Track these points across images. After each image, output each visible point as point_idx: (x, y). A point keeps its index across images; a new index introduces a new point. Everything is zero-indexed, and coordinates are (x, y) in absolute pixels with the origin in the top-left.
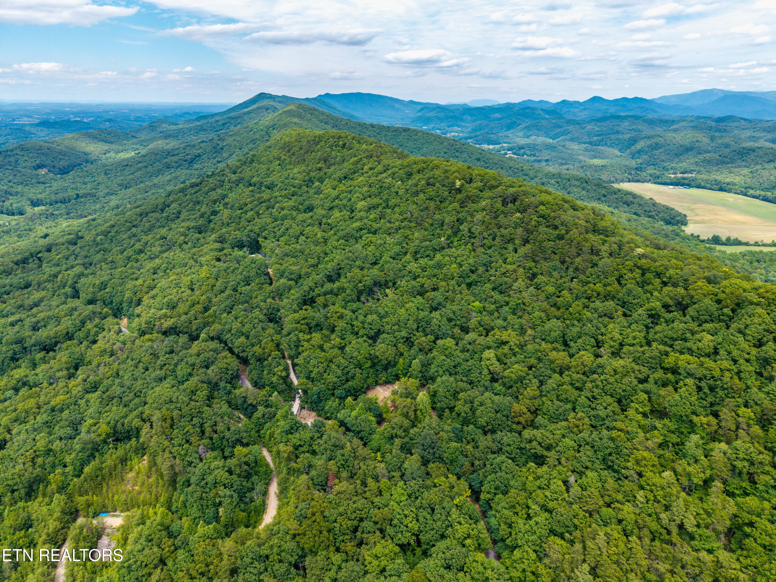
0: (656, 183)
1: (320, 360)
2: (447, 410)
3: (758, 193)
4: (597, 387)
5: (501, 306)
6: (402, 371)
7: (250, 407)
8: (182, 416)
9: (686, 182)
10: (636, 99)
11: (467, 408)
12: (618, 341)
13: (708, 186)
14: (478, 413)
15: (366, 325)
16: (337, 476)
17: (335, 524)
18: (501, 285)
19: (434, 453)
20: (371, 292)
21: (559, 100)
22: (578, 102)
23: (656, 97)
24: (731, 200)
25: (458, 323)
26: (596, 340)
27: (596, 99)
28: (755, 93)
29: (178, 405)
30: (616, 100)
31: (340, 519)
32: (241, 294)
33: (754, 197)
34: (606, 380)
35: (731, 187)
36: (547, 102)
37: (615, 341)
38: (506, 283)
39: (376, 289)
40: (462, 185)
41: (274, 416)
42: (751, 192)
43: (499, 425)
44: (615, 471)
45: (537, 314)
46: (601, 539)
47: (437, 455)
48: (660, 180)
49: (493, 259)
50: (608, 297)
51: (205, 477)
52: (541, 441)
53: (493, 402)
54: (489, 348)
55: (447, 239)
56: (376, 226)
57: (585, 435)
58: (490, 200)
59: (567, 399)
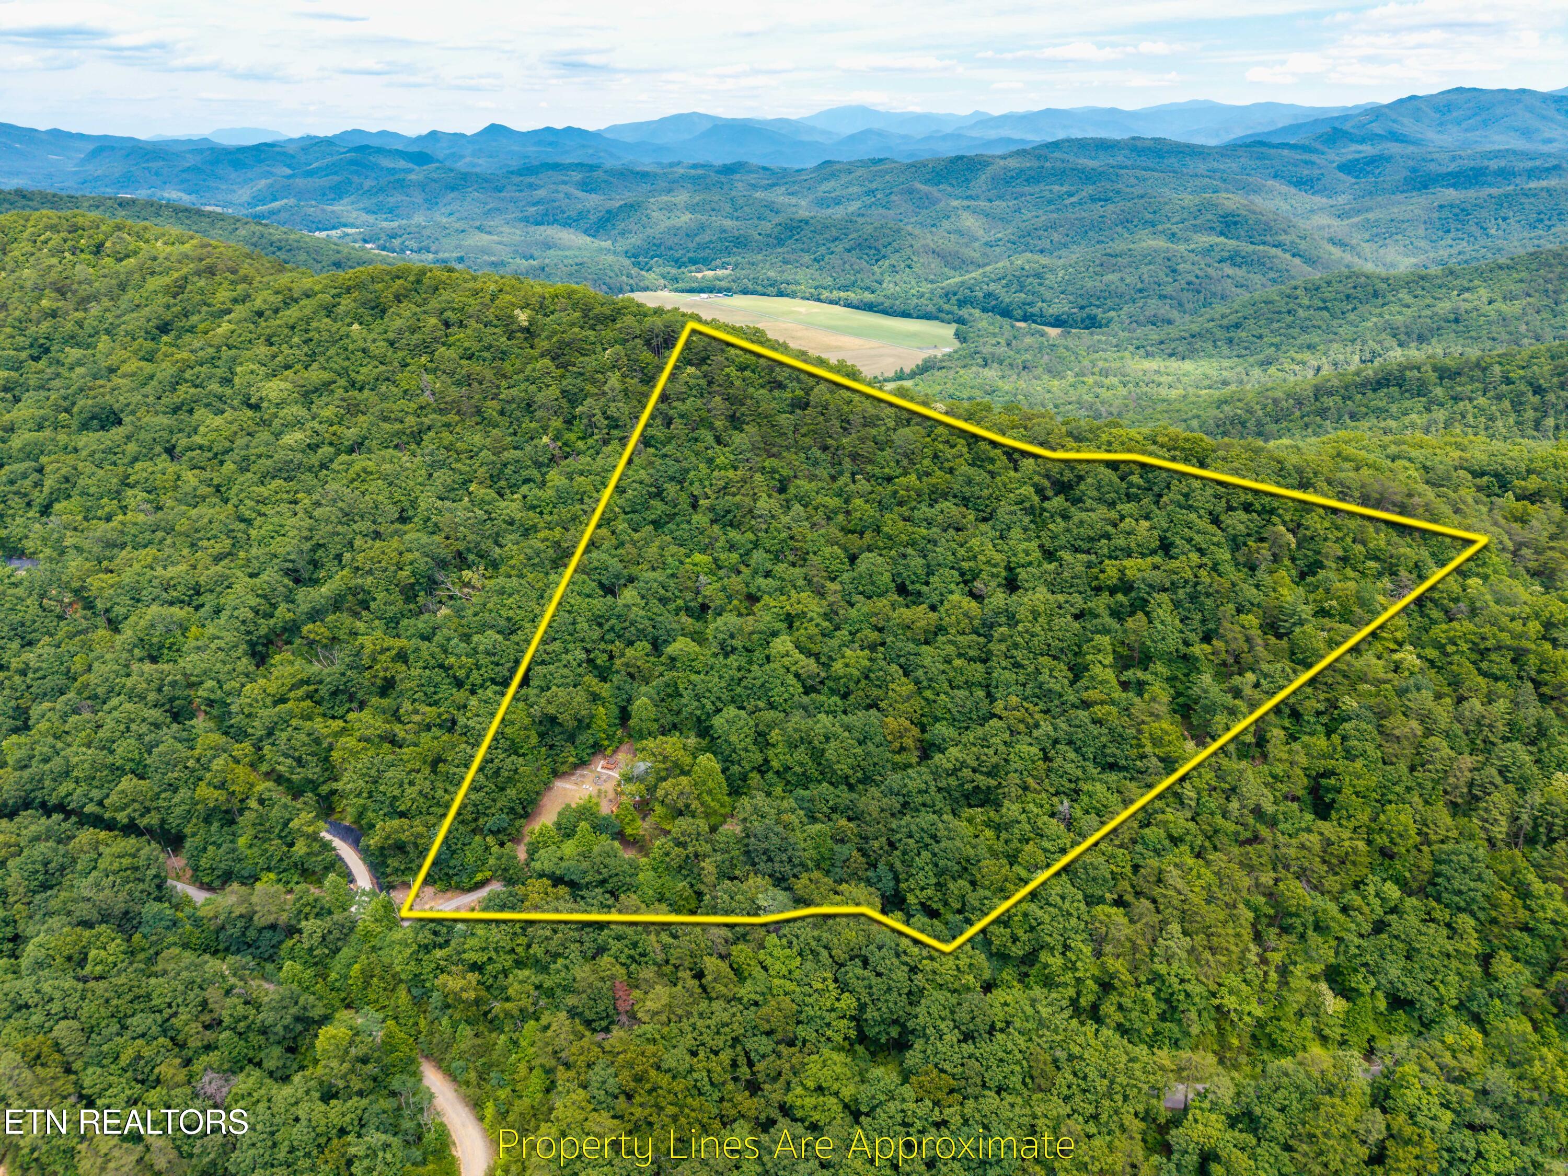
0: (676, 290)
1: (409, 766)
2: (755, 775)
3: (836, 294)
4: (1016, 646)
5: (748, 553)
6: (605, 732)
7: (268, 934)
8: (89, 1031)
9: (723, 284)
10: (569, 130)
11: (801, 754)
12: (1003, 564)
13: (759, 288)
14: (830, 754)
15: (483, 660)
16: (633, 983)
17: (695, 1075)
18: (728, 512)
19: (790, 860)
20: (432, 584)
21: (425, 132)
22: (464, 136)
23: (602, 126)
24: (803, 310)
25: (680, 602)
26: (959, 569)
27: (495, 130)
28: (758, 122)
29: (55, 1007)
30: (535, 132)
31: (700, 1063)
32: (23, 673)
33: (831, 302)
34: (1027, 632)
35: (793, 287)
36: (395, 135)
37: (995, 566)
38: (738, 506)
39: (440, 576)
40: (532, 322)
41: (352, 929)
42: (825, 294)
43: (875, 764)
44: (1125, 769)
45: (827, 550)
46: (1174, 876)
47: (797, 861)
48: (681, 285)
49: (685, 464)
50: (935, 496)
51: (278, 1137)
52: (975, 764)
53: (848, 729)
54: (775, 634)
55: (556, 439)
56: (351, 434)
57: (1046, 727)
58: (618, 347)
59: (966, 682)
